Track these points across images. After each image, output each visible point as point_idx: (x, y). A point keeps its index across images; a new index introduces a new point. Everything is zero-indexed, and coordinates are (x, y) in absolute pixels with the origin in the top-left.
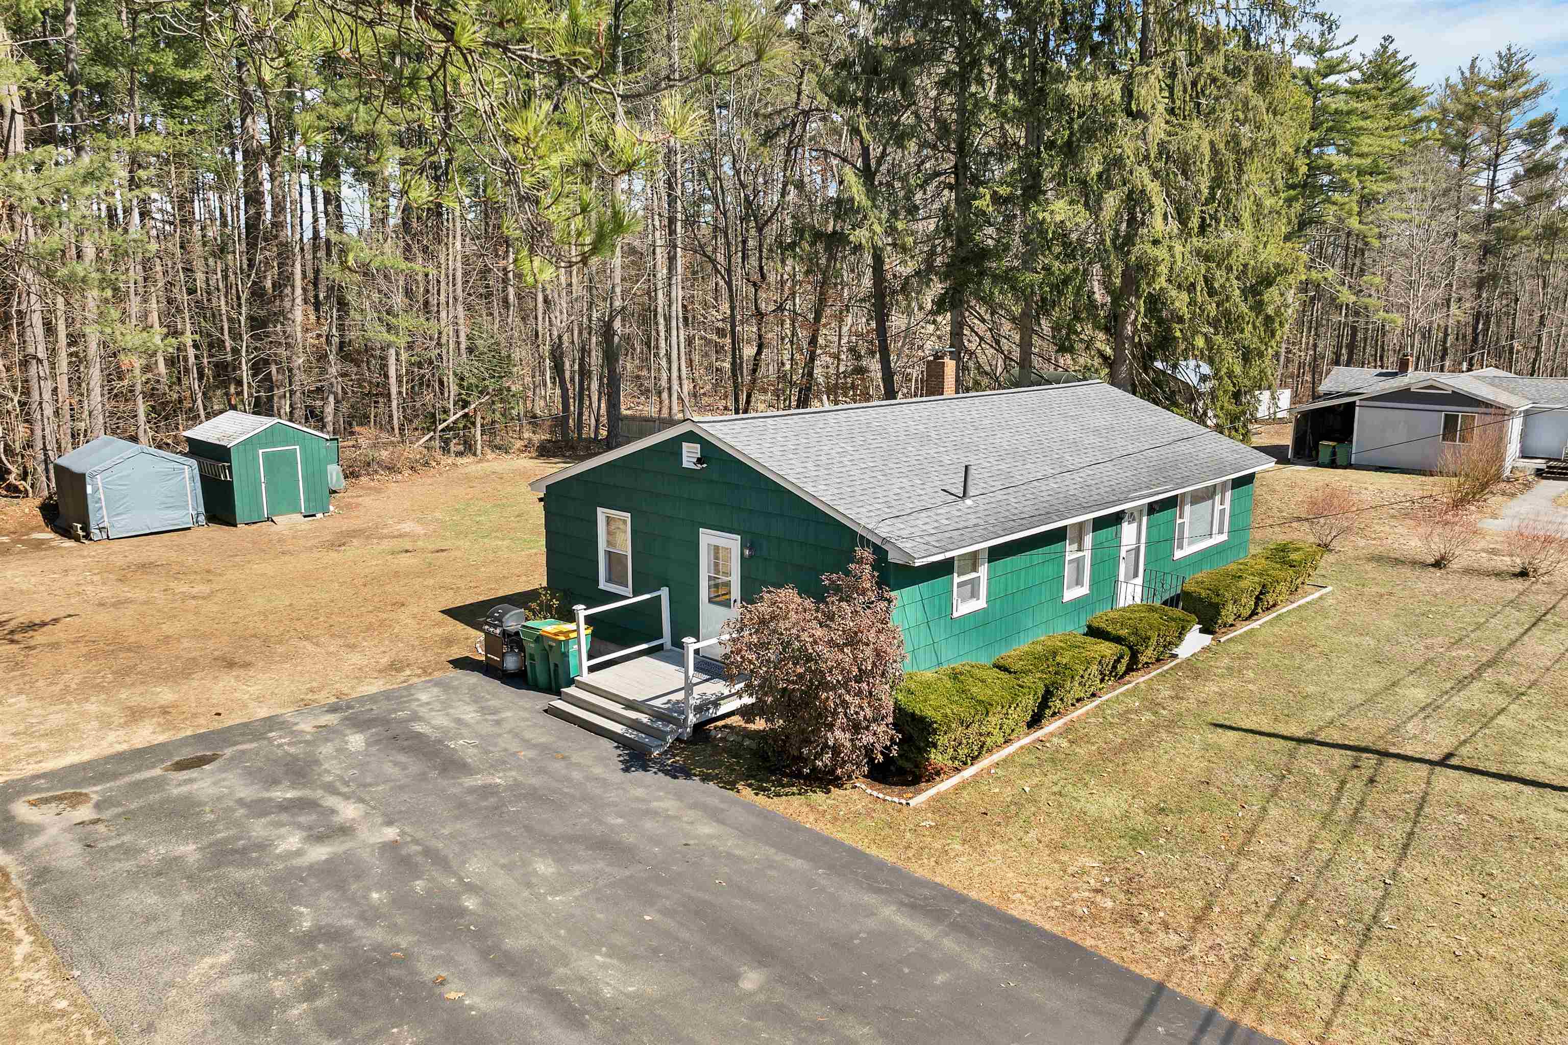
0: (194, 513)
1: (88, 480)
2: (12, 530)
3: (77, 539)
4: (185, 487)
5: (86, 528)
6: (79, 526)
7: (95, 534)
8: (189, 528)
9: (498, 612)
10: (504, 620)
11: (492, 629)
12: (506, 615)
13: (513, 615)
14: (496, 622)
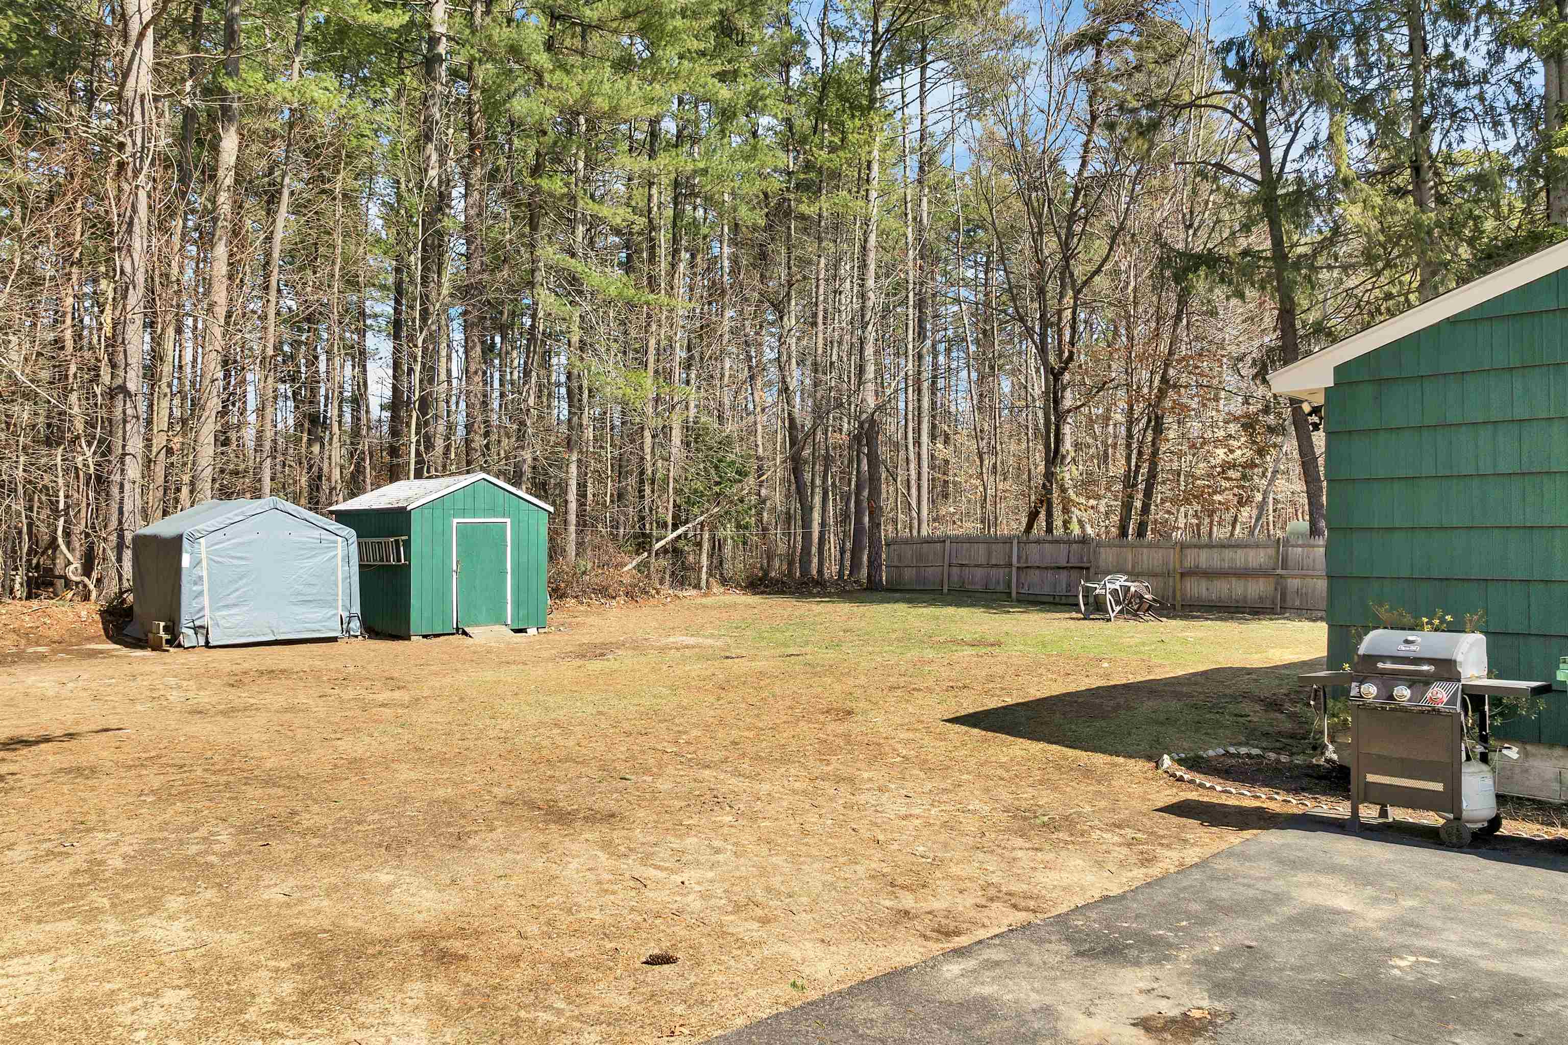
0: (345, 615)
1: (186, 544)
2: (56, 638)
3: (157, 647)
4: (334, 572)
5: (173, 630)
6: (162, 624)
7: (188, 637)
8: (334, 639)
9: (1407, 642)
10: (1459, 658)
11: (1403, 693)
12: (1456, 643)
13: (1472, 645)
14: (1425, 668)
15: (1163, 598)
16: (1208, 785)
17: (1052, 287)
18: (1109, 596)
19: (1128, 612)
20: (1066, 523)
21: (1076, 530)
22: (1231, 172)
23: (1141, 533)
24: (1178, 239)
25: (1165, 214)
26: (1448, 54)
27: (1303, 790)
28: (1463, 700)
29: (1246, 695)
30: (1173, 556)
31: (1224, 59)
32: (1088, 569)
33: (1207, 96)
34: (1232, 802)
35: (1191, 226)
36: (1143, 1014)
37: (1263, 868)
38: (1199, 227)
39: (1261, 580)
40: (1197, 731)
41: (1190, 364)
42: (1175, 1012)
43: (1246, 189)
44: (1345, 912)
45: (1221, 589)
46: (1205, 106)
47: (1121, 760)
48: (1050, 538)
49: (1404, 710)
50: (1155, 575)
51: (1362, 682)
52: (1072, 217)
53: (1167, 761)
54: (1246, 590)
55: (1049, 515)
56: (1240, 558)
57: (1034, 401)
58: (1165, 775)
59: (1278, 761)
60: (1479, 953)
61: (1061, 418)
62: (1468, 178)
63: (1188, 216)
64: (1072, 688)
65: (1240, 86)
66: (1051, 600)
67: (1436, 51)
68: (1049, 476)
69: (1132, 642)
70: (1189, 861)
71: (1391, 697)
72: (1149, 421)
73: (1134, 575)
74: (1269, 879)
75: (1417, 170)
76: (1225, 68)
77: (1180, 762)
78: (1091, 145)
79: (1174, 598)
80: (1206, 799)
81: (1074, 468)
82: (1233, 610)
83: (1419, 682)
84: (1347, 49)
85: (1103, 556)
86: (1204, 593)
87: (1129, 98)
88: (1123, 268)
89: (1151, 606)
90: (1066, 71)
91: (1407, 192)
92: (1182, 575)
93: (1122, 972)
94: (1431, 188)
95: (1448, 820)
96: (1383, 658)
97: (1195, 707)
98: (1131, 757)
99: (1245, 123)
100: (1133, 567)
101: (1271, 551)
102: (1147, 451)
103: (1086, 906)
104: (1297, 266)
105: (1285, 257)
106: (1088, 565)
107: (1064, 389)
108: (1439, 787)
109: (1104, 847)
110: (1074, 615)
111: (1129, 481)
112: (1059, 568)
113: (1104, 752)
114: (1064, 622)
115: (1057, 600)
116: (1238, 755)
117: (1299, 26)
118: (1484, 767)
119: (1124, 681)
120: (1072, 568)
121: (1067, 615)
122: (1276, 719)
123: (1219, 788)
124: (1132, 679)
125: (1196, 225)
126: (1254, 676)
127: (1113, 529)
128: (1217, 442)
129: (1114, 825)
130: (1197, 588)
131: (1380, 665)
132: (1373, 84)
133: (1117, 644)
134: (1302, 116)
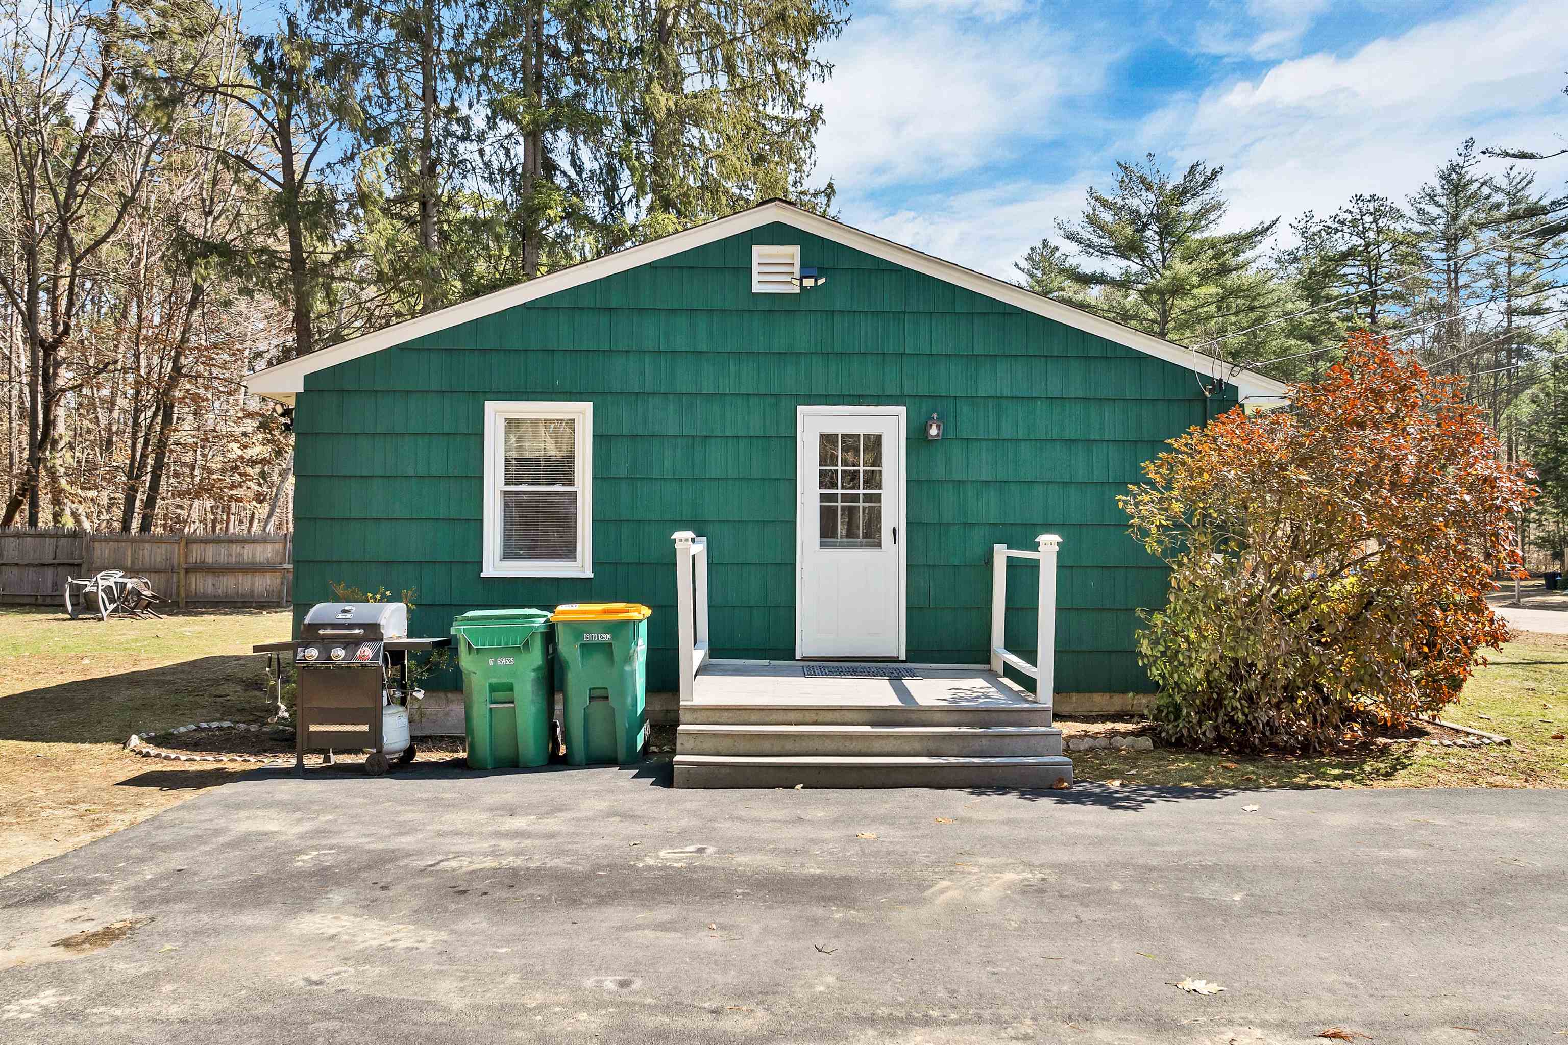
9: (344, 611)
10: (383, 622)
11: (339, 653)
12: (380, 611)
13: (394, 611)
14: (357, 631)
15: (166, 593)
16: (173, 756)
17: (47, 250)
18: (101, 594)
19: (124, 611)
20: (56, 516)
21: (69, 522)
22: (253, 168)
23: (145, 527)
24: (194, 224)
25: (187, 194)
26: (453, 109)
27: (265, 751)
28: (385, 656)
29: (228, 679)
30: (176, 552)
31: (251, 55)
32: (79, 565)
33: (233, 86)
34: (196, 767)
35: (210, 213)
36: (65, 936)
37: (212, 812)
38: (220, 215)
39: (268, 575)
40: (173, 713)
41: (205, 354)
42: (99, 928)
43: (268, 187)
44: (272, 833)
45: (229, 584)
46: (231, 96)
47: (87, 746)
48: (33, 531)
49: (339, 667)
50: (157, 571)
51: (306, 647)
52: (74, 176)
53: (135, 740)
54: (253, 584)
55: (34, 505)
56: (248, 553)
57: (20, 375)
58: (131, 754)
59: (248, 730)
60: (368, 840)
61: (51, 399)
62: (465, 221)
63: (208, 203)
64: (41, 685)
65: (266, 84)
66: (33, 600)
67: (444, 104)
68: (35, 460)
69: (123, 639)
70: (139, 820)
71: (330, 658)
72: (158, 409)
73: (131, 572)
74: (212, 820)
75: (424, 205)
76: (251, 62)
77: (149, 740)
78: (102, 101)
79: (178, 594)
80: (169, 769)
81: (68, 455)
82: (239, 605)
83: (352, 643)
84: (367, 77)
85: (97, 553)
86: (210, 590)
87: (151, 62)
88: (136, 242)
89: (150, 603)
90: (73, 12)
91: (416, 222)
92: (187, 571)
93: (48, 912)
94: (435, 223)
95: (372, 754)
96: (324, 626)
97: (177, 692)
98: (97, 741)
99: (271, 124)
100: (133, 562)
101: (279, 546)
102: (153, 440)
103: (23, 871)
104: (315, 272)
105: (303, 262)
106: (79, 561)
107: (57, 365)
108: (364, 728)
109: (53, 822)
110: (60, 616)
111: (134, 473)
112: (43, 565)
113: (68, 740)
114: (46, 624)
115: (40, 601)
116: (210, 729)
117: (325, 45)
118: (401, 709)
119: (104, 675)
120: (59, 565)
121: (51, 616)
122: (255, 697)
123: (183, 758)
124: (113, 673)
125: (215, 214)
126: (242, 662)
127: (115, 524)
128: (232, 438)
129: (69, 803)
130: (203, 584)
131: (321, 632)
132: (391, 117)
133: (105, 642)
134: (326, 129)
